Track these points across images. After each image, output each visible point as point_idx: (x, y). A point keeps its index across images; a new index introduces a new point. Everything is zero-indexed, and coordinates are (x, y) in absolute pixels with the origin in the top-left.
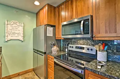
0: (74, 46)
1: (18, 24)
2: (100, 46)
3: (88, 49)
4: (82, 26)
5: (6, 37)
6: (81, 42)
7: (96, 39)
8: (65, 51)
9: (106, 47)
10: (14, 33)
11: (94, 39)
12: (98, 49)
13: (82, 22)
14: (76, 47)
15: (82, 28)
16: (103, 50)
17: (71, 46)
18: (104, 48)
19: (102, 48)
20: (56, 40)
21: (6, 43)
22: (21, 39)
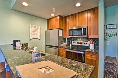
0: (76, 42)
1: (37, 27)
2: (91, 41)
3: (85, 43)
4: (82, 31)
5: (30, 37)
6: (80, 39)
7: (89, 38)
8: (69, 46)
9: (94, 42)
10: (35, 34)
11: (88, 38)
12: (90, 43)
13: (82, 29)
14: (78, 43)
15: (82, 32)
16: (93, 43)
17: (74, 42)
18: (93, 42)
19: (92, 42)
20: (64, 38)
21: (30, 41)
22: (39, 38)
